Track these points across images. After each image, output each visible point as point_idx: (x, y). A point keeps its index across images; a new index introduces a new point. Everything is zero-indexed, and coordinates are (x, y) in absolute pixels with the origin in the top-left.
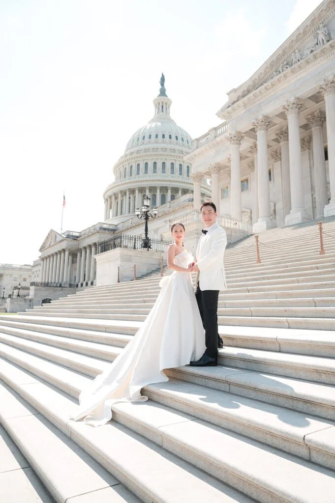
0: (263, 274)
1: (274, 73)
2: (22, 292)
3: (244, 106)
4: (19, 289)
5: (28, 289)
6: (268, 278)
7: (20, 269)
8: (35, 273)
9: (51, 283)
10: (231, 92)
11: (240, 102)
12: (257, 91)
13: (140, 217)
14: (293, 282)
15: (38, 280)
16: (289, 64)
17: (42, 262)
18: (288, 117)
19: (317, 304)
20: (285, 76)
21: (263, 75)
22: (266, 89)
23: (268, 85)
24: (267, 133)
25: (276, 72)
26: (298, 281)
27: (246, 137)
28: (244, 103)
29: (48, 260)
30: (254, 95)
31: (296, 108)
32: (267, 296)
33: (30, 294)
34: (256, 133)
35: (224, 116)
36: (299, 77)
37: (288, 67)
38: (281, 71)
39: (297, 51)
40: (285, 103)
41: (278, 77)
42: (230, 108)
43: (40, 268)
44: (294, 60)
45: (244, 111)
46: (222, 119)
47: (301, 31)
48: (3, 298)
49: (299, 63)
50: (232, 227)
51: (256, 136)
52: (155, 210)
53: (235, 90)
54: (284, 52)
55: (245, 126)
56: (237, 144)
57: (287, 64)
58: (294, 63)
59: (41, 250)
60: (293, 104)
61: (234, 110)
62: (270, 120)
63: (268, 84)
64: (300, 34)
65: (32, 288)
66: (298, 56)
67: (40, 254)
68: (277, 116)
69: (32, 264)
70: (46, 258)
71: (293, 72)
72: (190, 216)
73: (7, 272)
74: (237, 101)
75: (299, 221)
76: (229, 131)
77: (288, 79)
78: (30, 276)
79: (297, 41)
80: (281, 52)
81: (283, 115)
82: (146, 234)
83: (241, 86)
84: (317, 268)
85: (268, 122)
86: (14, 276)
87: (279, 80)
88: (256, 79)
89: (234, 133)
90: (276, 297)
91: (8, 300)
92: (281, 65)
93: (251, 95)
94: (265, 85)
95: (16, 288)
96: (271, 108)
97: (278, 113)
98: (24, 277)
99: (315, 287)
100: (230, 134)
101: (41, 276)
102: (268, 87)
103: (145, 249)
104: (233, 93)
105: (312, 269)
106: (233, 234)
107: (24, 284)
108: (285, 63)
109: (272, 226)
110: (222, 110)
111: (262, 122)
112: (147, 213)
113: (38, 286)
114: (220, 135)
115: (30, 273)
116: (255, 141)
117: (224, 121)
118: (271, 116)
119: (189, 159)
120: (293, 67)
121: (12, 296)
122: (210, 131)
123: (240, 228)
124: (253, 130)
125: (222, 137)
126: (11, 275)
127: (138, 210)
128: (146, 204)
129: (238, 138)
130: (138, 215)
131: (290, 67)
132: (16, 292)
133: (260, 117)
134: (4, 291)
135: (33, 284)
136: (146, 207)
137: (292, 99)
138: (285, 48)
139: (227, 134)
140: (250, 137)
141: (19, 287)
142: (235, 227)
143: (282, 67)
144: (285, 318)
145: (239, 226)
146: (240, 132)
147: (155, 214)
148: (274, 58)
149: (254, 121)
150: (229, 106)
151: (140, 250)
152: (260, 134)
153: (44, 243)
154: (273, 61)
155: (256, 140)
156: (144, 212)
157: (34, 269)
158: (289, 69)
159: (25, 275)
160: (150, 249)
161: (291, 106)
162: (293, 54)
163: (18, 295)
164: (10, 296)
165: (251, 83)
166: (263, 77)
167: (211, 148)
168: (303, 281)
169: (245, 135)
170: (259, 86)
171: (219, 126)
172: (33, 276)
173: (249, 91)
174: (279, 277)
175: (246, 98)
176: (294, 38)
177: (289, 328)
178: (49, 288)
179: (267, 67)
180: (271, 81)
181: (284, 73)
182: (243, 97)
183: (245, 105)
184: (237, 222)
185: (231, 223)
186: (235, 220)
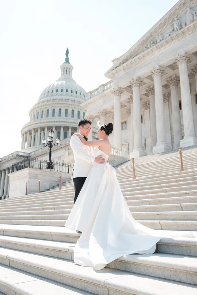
0: (138, 186)
1: (144, 48)
3: (123, 70)
6: (143, 189)
10: (115, 60)
11: (121, 67)
12: (133, 60)
13: (45, 145)
14: (163, 191)
16: (154, 43)
18: (154, 79)
19: (184, 209)
20: (152, 51)
21: (136, 50)
22: (139, 59)
23: (140, 56)
24: (140, 89)
25: (146, 48)
26: (166, 191)
27: (125, 92)
28: (124, 68)
30: (130, 62)
31: (160, 72)
32: (142, 203)
34: (132, 88)
35: (110, 76)
36: (161, 52)
37: (154, 45)
38: (149, 47)
39: (159, 35)
40: (152, 69)
41: (147, 51)
42: (114, 71)
44: (158, 40)
45: (124, 73)
46: (108, 78)
47: (162, 22)
49: (161, 43)
50: (115, 155)
51: (132, 91)
52: (58, 140)
53: (117, 59)
54: (151, 35)
55: (124, 84)
56: (119, 96)
57: (153, 43)
58: (158, 42)
60: (158, 70)
61: (117, 72)
62: (141, 80)
63: (140, 55)
64: (161, 24)
66: (160, 37)
68: (146, 77)
71: (157, 48)
74: (119, 66)
75: (163, 151)
76: (113, 86)
77: (154, 53)
79: (160, 28)
80: (149, 35)
81: (150, 78)
82: (50, 158)
83: (121, 57)
84: (180, 181)
85: (140, 82)
87: (148, 53)
88: (132, 52)
89: (116, 88)
90: (150, 203)
92: (149, 43)
93: (128, 62)
94: (138, 56)
96: (143, 72)
97: (147, 76)
99: (180, 195)
100: (114, 89)
102: (140, 58)
103: (48, 169)
104: (116, 61)
105: (176, 181)
106: (115, 159)
108: (152, 42)
109: (143, 154)
110: (108, 72)
111: (136, 81)
112: (51, 142)
114: (107, 89)
116: (131, 94)
117: (109, 80)
118: (142, 77)
119: (84, 106)
120: (157, 45)
122: (100, 86)
123: (121, 155)
124: (130, 87)
125: (109, 91)
127: (44, 140)
128: (51, 136)
129: (120, 92)
130: (44, 144)
131: (155, 44)
133: (135, 78)
136: (50, 138)
137: (157, 67)
138: (152, 32)
139: (112, 89)
140: (128, 91)
142: (117, 154)
143: (150, 45)
144: (159, 221)
145: (120, 154)
146: (121, 88)
147: (57, 144)
148: (145, 39)
149: (130, 80)
150: (113, 69)
151: (45, 170)
152: (135, 89)
154: (144, 40)
155: (132, 94)
156: (49, 142)
158: (155, 46)
160: (52, 170)
161: (156, 70)
162: (157, 36)
165: (129, 54)
166: (137, 51)
167: (100, 98)
168: (170, 191)
169: (124, 90)
170: (134, 57)
171: (106, 83)
173: (127, 60)
174: (151, 188)
175: (125, 64)
176: (158, 26)
177: (162, 229)
179: (140, 44)
180: (143, 53)
181: (151, 48)
182: (123, 63)
183: (124, 69)
184: (119, 151)
185: (114, 152)
186: (117, 150)
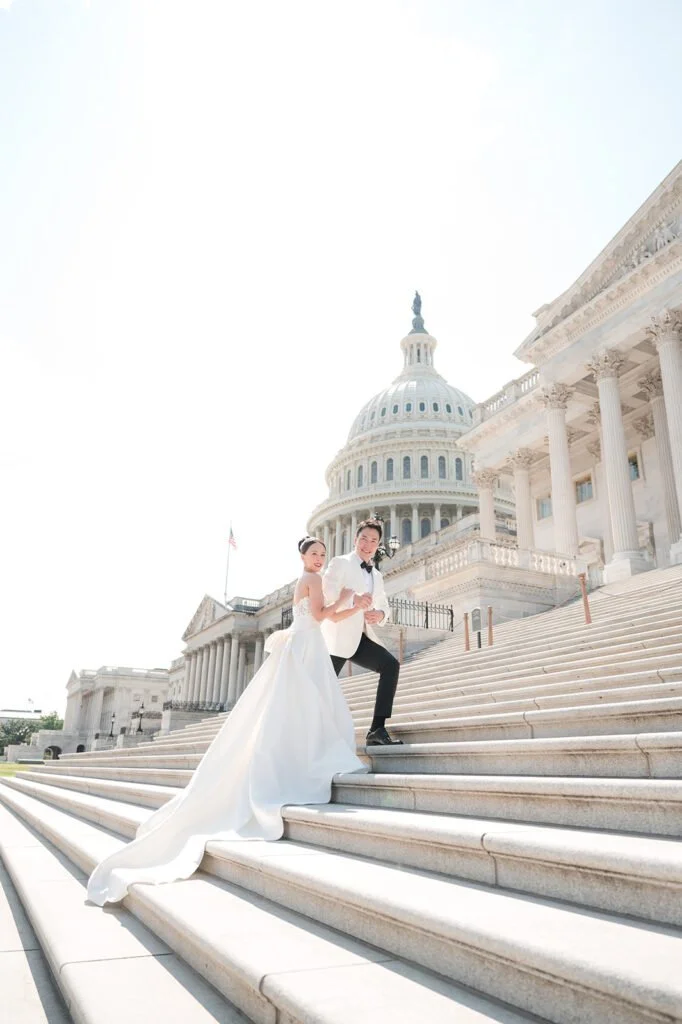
1: (623, 268)
2: (147, 723)
3: (567, 335)
4: (141, 715)
5: (159, 716)
7: (147, 677)
8: (175, 685)
9: (204, 703)
10: (541, 311)
11: (560, 327)
12: (591, 304)
15: (179, 698)
16: (650, 250)
17: (187, 663)
18: (658, 349)
20: (646, 273)
21: (599, 276)
22: (609, 299)
23: (612, 292)
24: (618, 383)
25: (626, 266)
27: (577, 395)
28: (568, 330)
29: (199, 657)
30: (585, 312)
31: (673, 329)
33: (163, 727)
34: (595, 383)
35: (530, 357)
36: (672, 272)
37: (650, 255)
38: (636, 264)
39: (664, 225)
40: (650, 323)
41: (630, 275)
42: (540, 342)
43: (183, 674)
44: (661, 241)
45: (568, 344)
46: (526, 362)
47: (669, 188)
48: (111, 735)
50: (556, 572)
51: (597, 390)
52: (393, 541)
53: (548, 307)
54: (639, 229)
55: (573, 373)
56: (559, 407)
57: (647, 250)
58: (661, 247)
59: (186, 637)
60: (667, 322)
61: (548, 343)
62: (622, 357)
63: (613, 288)
64: (666, 194)
65: (167, 714)
66: (667, 232)
67: (184, 646)
68: (635, 348)
69: (169, 666)
70: (196, 653)
71: (659, 263)
72: (465, 552)
73: (121, 683)
74: (554, 325)
76: (542, 384)
77: (651, 278)
78: (165, 692)
79: (663, 206)
80: (632, 230)
81: (648, 346)
83: (557, 301)
85: (619, 363)
86: (134, 692)
87: (633, 281)
88: (586, 283)
89: (550, 386)
91: (120, 739)
92: (636, 253)
93: (580, 313)
94: (606, 292)
95: (136, 715)
96: (623, 334)
97: (638, 342)
98: (153, 693)
100: (543, 389)
101: (184, 690)
102: (613, 296)
104: (544, 313)
106: (559, 586)
107: (152, 707)
108: (643, 248)
109: (640, 568)
110: (525, 345)
111: (606, 361)
113: (177, 709)
114: (526, 393)
115: (164, 686)
116: (596, 400)
117: (530, 366)
118: (623, 349)
119: (466, 444)
120: (658, 254)
121: (127, 732)
122: (506, 387)
123: (574, 574)
124: (590, 379)
125: (530, 397)
126: (129, 690)
129: (562, 396)
131: (652, 253)
132: (135, 722)
133: (602, 353)
134: (113, 720)
135: (168, 706)
137: (663, 314)
138: (641, 222)
139: (539, 391)
140: (584, 392)
141: (142, 712)
142: (561, 571)
143: (638, 256)
145: (571, 570)
146: (564, 386)
147: (394, 550)
148: (621, 242)
149: (589, 361)
150: (539, 337)
152: (605, 385)
153: (192, 624)
154: (619, 247)
155: (598, 397)
157: (173, 678)
158: (652, 259)
159: (156, 689)
161: (662, 325)
162: (657, 231)
163: (140, 730)
164: (123, 730)
165: (578, 291)
166: (602, 279)
167: (508, 419)
169: (574, 389)
170: (595, 295)
171: (522, 378)
172: (170, 693)
173: (575, 307)
175: (570, 319)
176: (657, 202)
178: (199, 714)
179: (608, 260)
180: (619, 283)
181: (641, 267)
182: (565, 317)
183: (569, 333)
184: (567, 562)
185: (552, 564)
186: (561, 558)
